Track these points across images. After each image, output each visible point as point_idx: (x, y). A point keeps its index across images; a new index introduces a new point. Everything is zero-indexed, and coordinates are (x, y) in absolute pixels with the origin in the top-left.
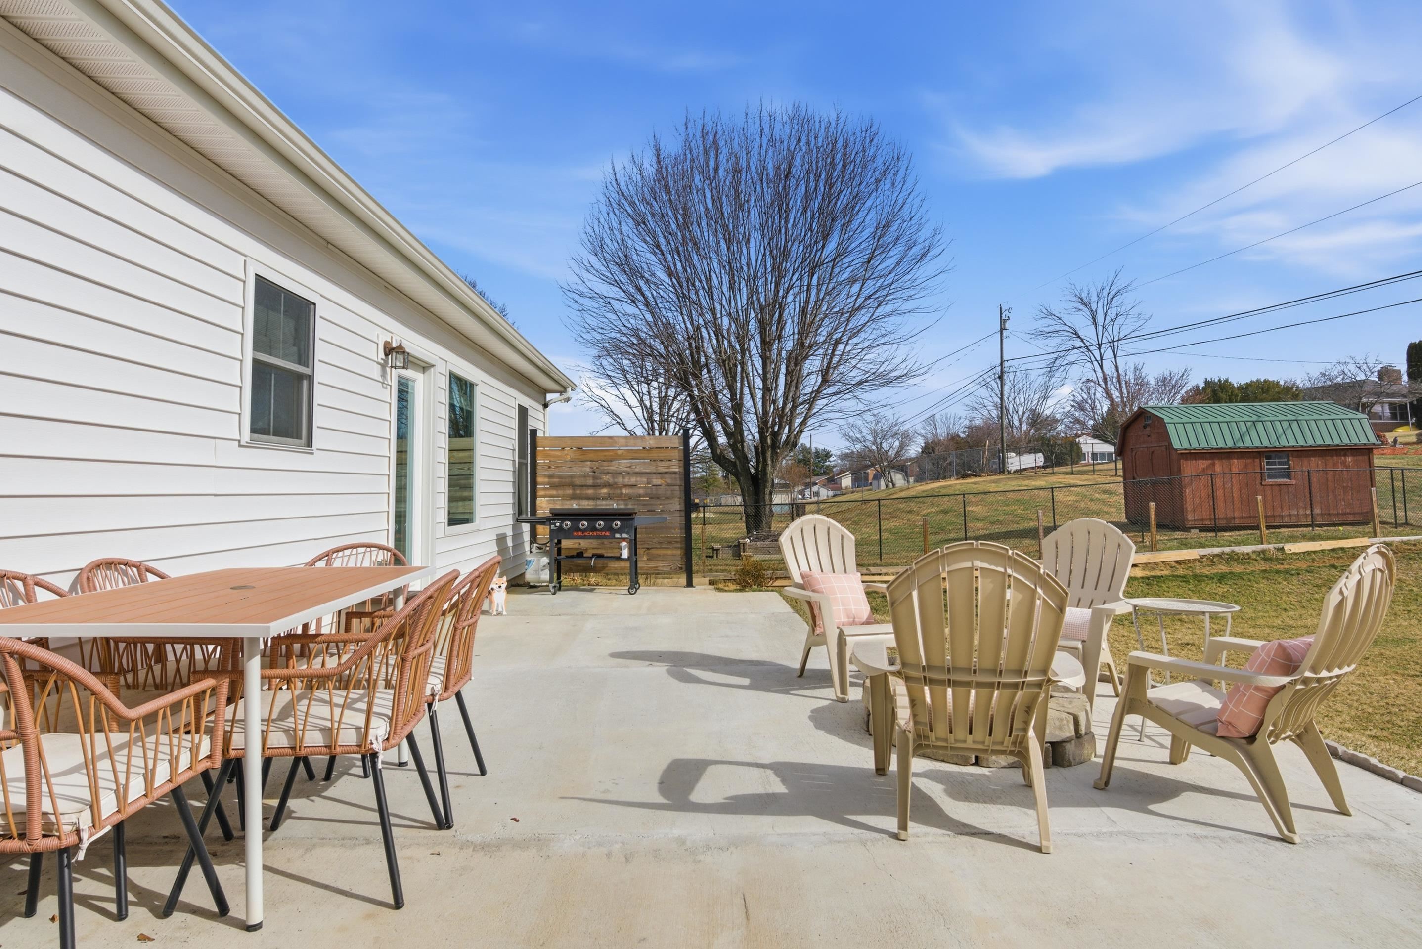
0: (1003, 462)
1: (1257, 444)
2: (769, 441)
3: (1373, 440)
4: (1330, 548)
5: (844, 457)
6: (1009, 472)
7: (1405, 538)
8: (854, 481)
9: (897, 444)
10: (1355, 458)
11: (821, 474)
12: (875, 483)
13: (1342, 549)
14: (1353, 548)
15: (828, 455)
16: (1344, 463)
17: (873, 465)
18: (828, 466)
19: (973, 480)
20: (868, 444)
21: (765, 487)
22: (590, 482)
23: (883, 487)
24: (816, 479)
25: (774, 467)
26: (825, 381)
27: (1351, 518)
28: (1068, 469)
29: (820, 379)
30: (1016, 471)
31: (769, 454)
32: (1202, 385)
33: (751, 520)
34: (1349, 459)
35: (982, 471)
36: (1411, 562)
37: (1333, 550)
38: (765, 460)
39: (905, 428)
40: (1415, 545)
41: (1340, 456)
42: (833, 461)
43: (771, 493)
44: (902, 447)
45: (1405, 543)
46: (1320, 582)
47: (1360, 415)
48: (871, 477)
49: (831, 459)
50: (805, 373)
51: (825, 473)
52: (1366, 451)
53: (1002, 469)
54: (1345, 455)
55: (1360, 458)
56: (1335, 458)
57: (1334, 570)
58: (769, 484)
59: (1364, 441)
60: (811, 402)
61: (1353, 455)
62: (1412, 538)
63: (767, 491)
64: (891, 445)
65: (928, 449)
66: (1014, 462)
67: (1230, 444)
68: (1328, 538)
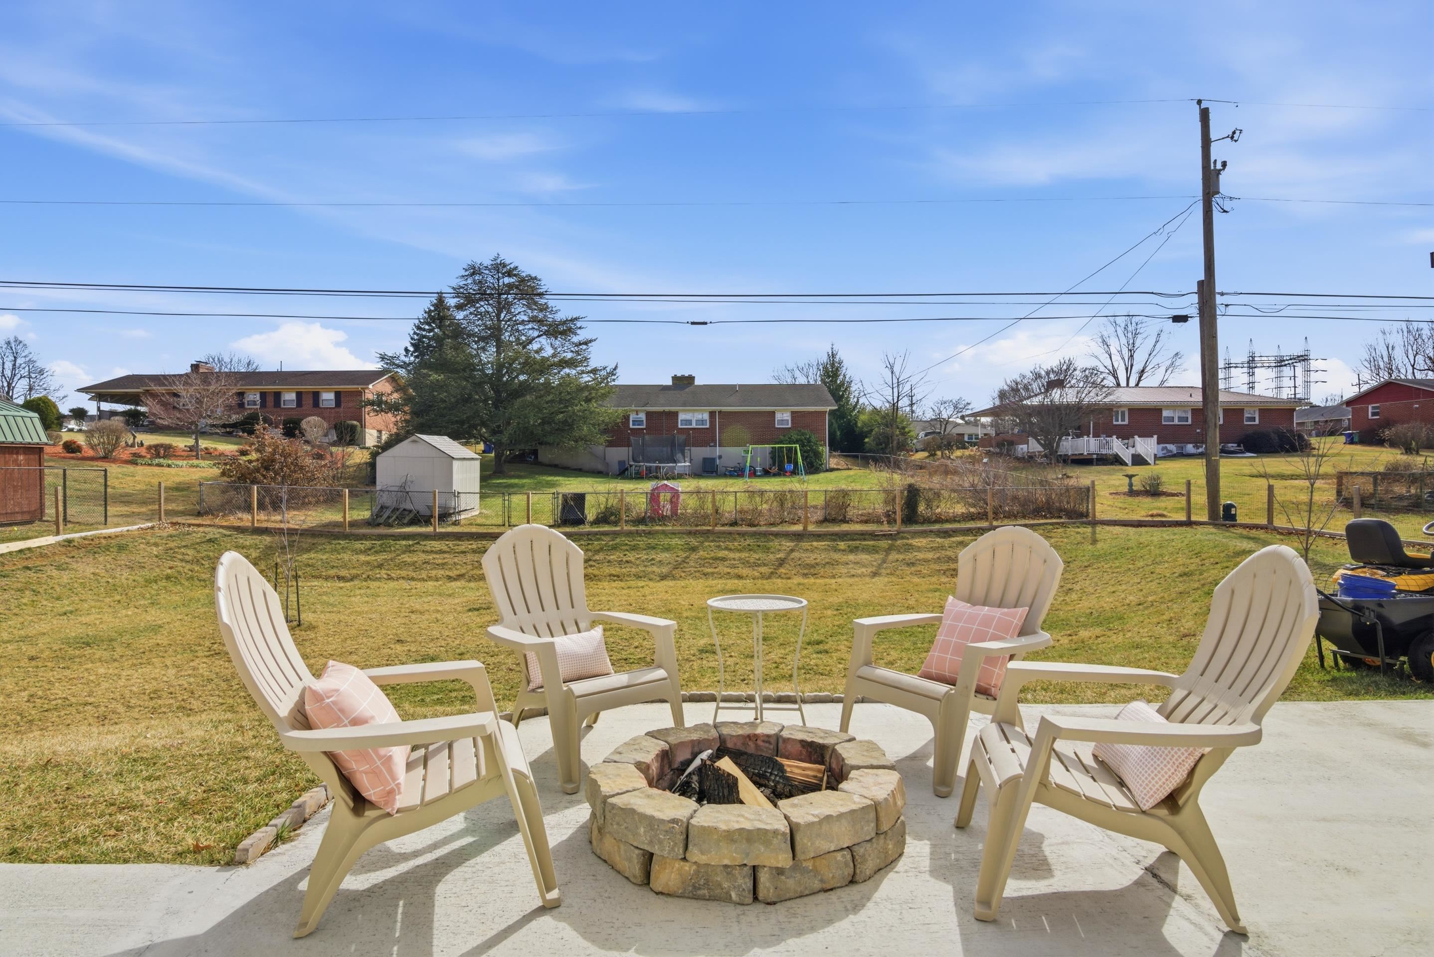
3: (44, 439)
4: (17, 549)
7: (83, 534)
10: (27, 457)
13: (29, 549)
14: (40, 547)
16: (16, 462)
27: (19, 518)
34: (21, 457)
36: (97, 556)
37: (21, 551)
40: (92, 540)
41: (12, 453)
45: (84, 538)
46: (19, 585)
47: (31, 414)
52: (35, 451)
54: (17, 453)
55: (32, 457)
56: (7, 456)
57: (29, 572)
59: (36, 440)
61: (25, 454)
62: (89, 533)
68: (16, 539)
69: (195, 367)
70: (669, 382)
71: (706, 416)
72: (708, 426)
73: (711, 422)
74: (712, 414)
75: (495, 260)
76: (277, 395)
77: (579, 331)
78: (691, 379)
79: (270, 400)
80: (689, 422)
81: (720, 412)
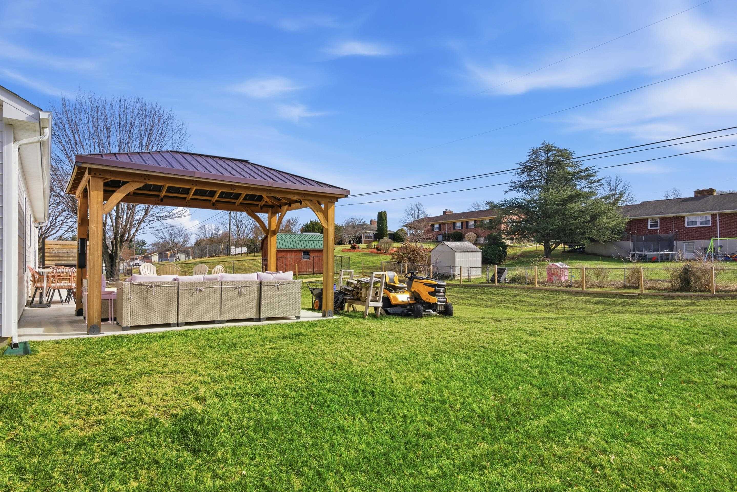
0: (229, 250)
1: (301, 248)
2: (119, 239)
5: (154, 245)
6: (232, 255)
8: (159, 258)
9: (182, 240)
11: (140, 254)
12: (170, 259)
15: (144, 243)
17: (169, 250)
18: (144, 250)
19: (215, 258)
20: (167, 240)
21: (116, 259)
22: (66, 255)
23: (175, 260)
24: (136, 256)
25: (121, 250)
26: (146, 214)
28: (253, 254)
29: (144, 214)
30: (234, 255)
31: (118, 245)
32: (309, 222)
33: (108, 273)
35: (220, 254)
38: (116, 247)
39: (186, 233)
42: (146, 247)
43: (119, 262)
44: (184, 242)
48: (169, 256)
49: (146, 245)
50: (136, 211)
51: (142, 253)
53: (229, 254)
58: (118, 258)
60: (139, 223)
63: (117, 261)
64: (179, 240)
65: (198, 243)
66: (234, 250)
67: (292, 247)
69: (445, 212)
70: (692, 195)
71: (709, 218)
72: (710, 225)
73: (713, 223)
74: (714, 216)
75: (543, 144)
76: (467, 223)
77: (597, 174)
78: (710, 192)
79: (465, 225)
80: (693, 223)
81: (721, 215)
